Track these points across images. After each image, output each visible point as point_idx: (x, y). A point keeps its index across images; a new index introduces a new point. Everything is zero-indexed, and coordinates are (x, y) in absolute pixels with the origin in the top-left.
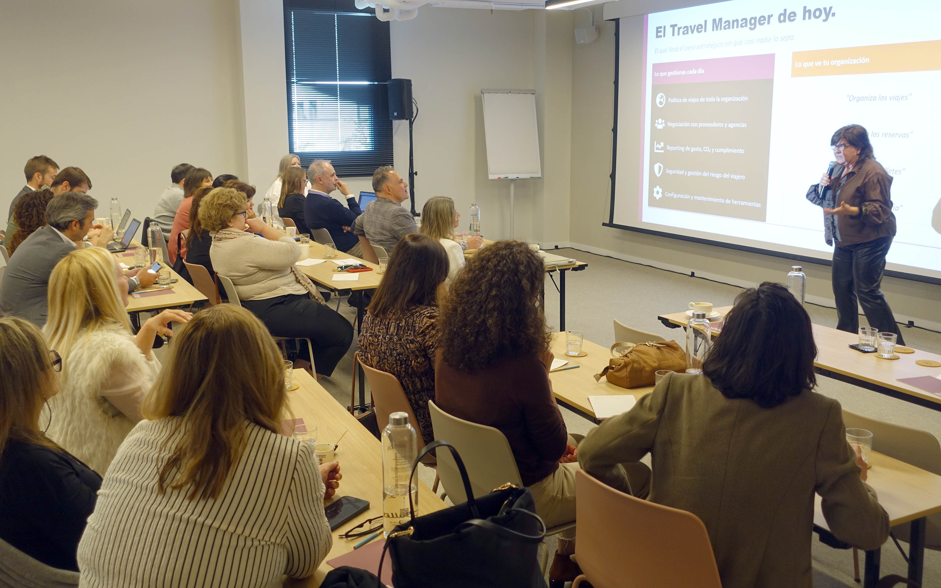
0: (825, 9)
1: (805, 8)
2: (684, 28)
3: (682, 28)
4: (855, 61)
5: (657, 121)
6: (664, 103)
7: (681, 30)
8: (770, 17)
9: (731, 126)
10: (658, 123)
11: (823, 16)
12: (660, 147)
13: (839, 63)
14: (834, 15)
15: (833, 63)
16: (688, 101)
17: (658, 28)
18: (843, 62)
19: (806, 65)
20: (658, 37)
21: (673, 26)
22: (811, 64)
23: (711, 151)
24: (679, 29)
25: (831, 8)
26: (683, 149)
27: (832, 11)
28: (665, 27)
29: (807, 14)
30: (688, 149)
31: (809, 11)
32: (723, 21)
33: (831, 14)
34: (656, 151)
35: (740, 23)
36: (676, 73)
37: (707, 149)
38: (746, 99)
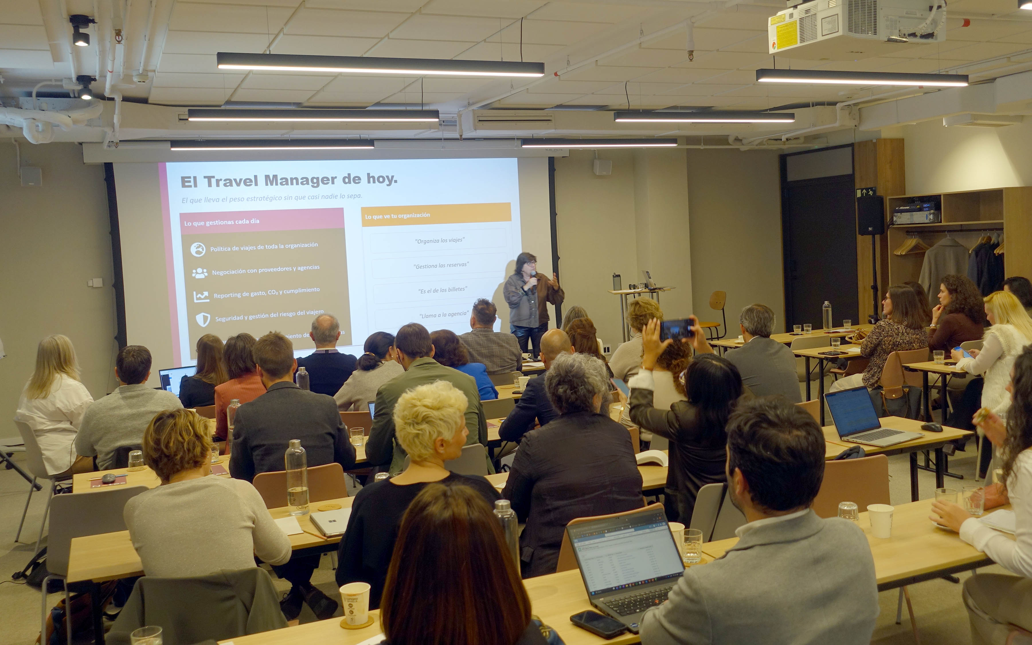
0: (388, 177)
1: (368, 174)
2: (225, 180)
3: (223, 180)
4: (419, 216)
5: (194, 271)
6: (204, 252)
7: (220, 182)
8: (333, 179)
9: (301, 269)
10: (197, 273)
11: (387, 182)
12: (203, 297)
13: (406, 216)
14: (396, 181)
15: (400, 216)
16: (240, 249)
17: (183, 178)
18: (409, 216)
19: (375, 217)
20: (184, 186)
21: (209, 178)
22: (381, 217)
23: (279, 293)
24: (218, 181)
25: (393, 177)
26: (239, 296)
27: (394, 179)
28: (195, 178)
29: (371, 179)
30: (245, 294)
31: (373, 177)
32: (279, 178)
33: (393, 181)
34: (196, 301)
35: (300, 181)
36: (217, 223)
37: (274, 292)
38: (316, 245)
